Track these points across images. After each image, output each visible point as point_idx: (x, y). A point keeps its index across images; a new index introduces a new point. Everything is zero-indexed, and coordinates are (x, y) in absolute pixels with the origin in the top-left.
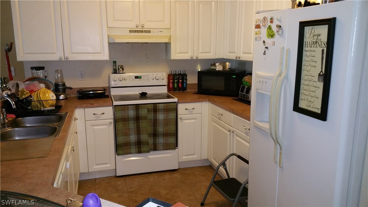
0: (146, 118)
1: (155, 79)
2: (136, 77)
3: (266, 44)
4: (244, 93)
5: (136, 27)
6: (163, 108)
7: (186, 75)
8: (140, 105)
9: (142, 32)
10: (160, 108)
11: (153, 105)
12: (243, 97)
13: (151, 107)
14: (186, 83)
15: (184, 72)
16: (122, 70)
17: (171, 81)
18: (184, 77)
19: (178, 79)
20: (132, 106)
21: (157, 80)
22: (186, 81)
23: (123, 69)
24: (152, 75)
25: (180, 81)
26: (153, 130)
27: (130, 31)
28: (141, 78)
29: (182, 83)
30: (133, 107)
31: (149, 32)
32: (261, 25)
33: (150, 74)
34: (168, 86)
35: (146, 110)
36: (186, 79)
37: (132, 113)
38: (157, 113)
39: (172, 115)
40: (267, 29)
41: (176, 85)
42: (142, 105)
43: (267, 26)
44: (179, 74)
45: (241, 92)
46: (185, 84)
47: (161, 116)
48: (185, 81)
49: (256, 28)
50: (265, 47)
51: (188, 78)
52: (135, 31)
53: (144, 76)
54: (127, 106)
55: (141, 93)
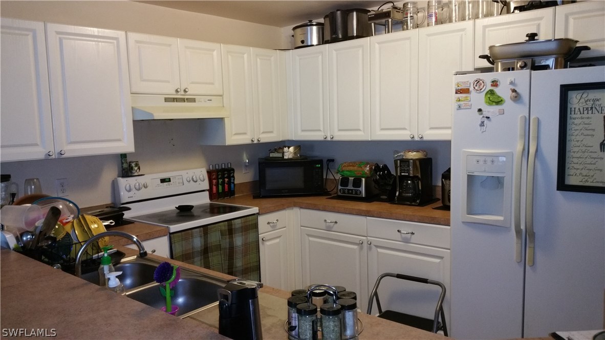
0: (219, 247)
1: (192, 181)
2: (163, 181)
3: (484, 113)
4: (350, 187)
5: (174, 93)
6: (240, 225)
7: (233, 170)
8: (209, 226)
9: (183, 100)
10: (237, 226)
11: (226, 222)
12: (348, 193)
13: (224, 227)
14: (234, 183)
15: (229, 166)
16: (138, 170)
17: (214, 181)
18: (231, 173)
19: (223, 178)
20: (198, 230)
21: (194, 183)
22: (234, 180)
23: (139, 168)
24: (187, 174)
25: (226, 180)
26: (227, 267)
27: (167, 100)
28: (170, 181)
29: (229, 183)
30: (200, 231)
31: (193, 100)
32: (471, 89)
33: (183, 173)
34: (210, 191)
35: (218, 234)
36: (233, 177)
37: (198, 243)
38: (234, 235)
39: (251, 237)
40: (485, 94)
41: (220, 187)
42: (212, 226)
43: (485, 90)
44: (222, 169)
45: (341, 186)
46: (232, 185)
47: (238, 241)
48: (232, 181)
49: (456, 93)
50: (481, 116)
51: (236, 175)
52: (174, 100)
53: (174, 177)
54: (190, 231)
55: (177, 206)
